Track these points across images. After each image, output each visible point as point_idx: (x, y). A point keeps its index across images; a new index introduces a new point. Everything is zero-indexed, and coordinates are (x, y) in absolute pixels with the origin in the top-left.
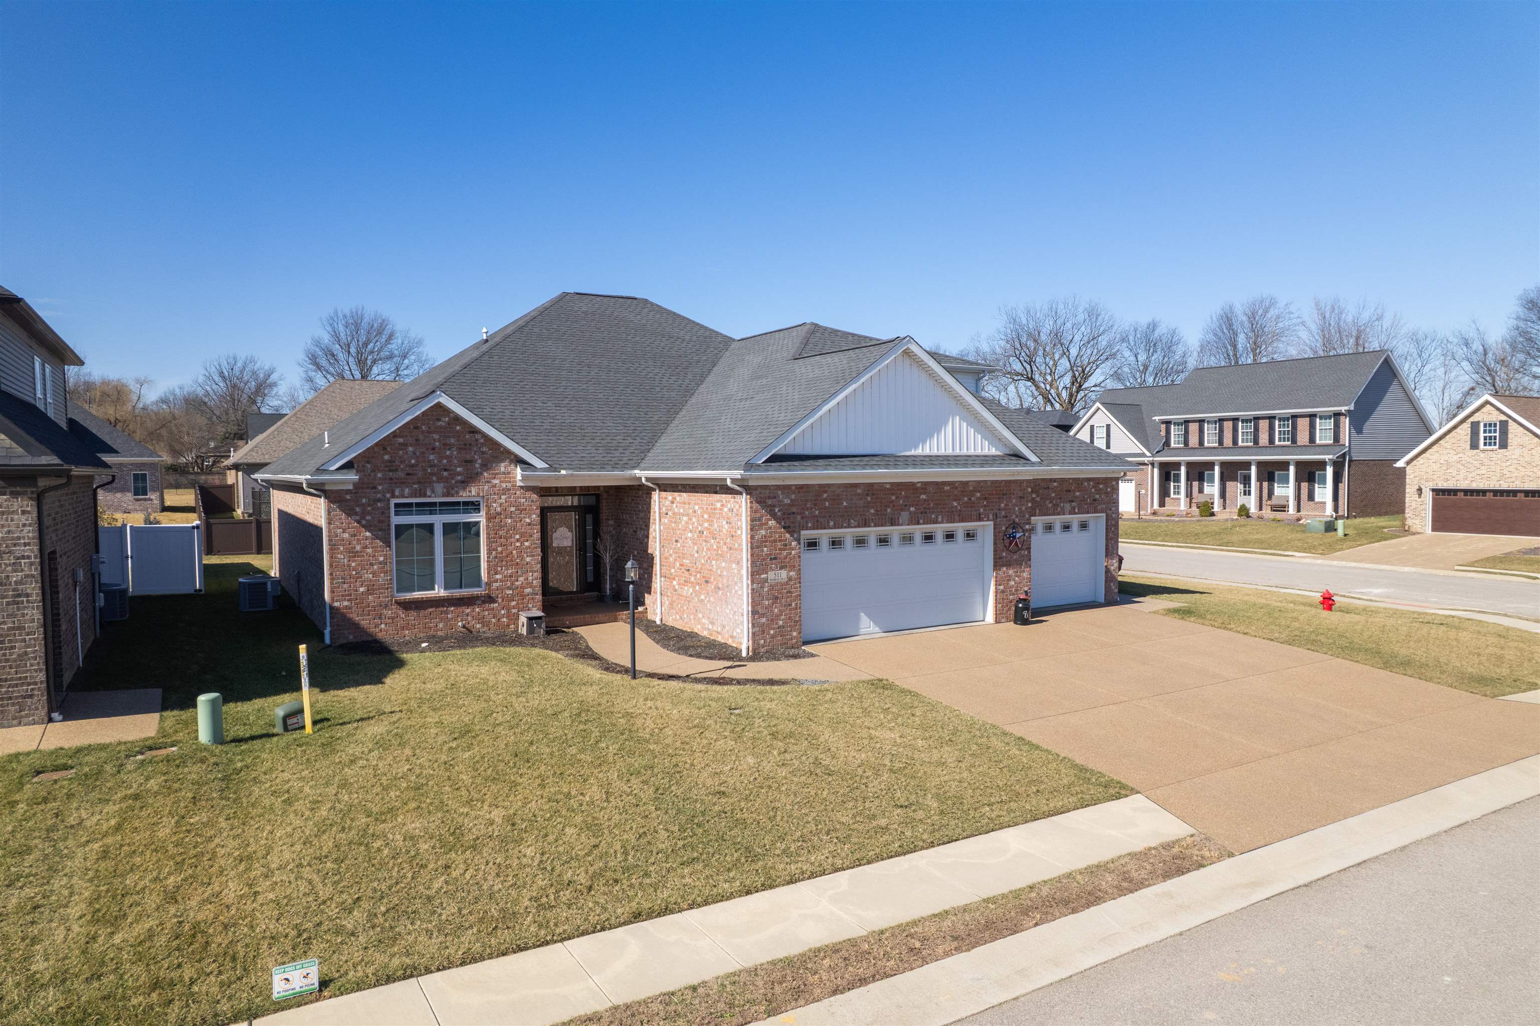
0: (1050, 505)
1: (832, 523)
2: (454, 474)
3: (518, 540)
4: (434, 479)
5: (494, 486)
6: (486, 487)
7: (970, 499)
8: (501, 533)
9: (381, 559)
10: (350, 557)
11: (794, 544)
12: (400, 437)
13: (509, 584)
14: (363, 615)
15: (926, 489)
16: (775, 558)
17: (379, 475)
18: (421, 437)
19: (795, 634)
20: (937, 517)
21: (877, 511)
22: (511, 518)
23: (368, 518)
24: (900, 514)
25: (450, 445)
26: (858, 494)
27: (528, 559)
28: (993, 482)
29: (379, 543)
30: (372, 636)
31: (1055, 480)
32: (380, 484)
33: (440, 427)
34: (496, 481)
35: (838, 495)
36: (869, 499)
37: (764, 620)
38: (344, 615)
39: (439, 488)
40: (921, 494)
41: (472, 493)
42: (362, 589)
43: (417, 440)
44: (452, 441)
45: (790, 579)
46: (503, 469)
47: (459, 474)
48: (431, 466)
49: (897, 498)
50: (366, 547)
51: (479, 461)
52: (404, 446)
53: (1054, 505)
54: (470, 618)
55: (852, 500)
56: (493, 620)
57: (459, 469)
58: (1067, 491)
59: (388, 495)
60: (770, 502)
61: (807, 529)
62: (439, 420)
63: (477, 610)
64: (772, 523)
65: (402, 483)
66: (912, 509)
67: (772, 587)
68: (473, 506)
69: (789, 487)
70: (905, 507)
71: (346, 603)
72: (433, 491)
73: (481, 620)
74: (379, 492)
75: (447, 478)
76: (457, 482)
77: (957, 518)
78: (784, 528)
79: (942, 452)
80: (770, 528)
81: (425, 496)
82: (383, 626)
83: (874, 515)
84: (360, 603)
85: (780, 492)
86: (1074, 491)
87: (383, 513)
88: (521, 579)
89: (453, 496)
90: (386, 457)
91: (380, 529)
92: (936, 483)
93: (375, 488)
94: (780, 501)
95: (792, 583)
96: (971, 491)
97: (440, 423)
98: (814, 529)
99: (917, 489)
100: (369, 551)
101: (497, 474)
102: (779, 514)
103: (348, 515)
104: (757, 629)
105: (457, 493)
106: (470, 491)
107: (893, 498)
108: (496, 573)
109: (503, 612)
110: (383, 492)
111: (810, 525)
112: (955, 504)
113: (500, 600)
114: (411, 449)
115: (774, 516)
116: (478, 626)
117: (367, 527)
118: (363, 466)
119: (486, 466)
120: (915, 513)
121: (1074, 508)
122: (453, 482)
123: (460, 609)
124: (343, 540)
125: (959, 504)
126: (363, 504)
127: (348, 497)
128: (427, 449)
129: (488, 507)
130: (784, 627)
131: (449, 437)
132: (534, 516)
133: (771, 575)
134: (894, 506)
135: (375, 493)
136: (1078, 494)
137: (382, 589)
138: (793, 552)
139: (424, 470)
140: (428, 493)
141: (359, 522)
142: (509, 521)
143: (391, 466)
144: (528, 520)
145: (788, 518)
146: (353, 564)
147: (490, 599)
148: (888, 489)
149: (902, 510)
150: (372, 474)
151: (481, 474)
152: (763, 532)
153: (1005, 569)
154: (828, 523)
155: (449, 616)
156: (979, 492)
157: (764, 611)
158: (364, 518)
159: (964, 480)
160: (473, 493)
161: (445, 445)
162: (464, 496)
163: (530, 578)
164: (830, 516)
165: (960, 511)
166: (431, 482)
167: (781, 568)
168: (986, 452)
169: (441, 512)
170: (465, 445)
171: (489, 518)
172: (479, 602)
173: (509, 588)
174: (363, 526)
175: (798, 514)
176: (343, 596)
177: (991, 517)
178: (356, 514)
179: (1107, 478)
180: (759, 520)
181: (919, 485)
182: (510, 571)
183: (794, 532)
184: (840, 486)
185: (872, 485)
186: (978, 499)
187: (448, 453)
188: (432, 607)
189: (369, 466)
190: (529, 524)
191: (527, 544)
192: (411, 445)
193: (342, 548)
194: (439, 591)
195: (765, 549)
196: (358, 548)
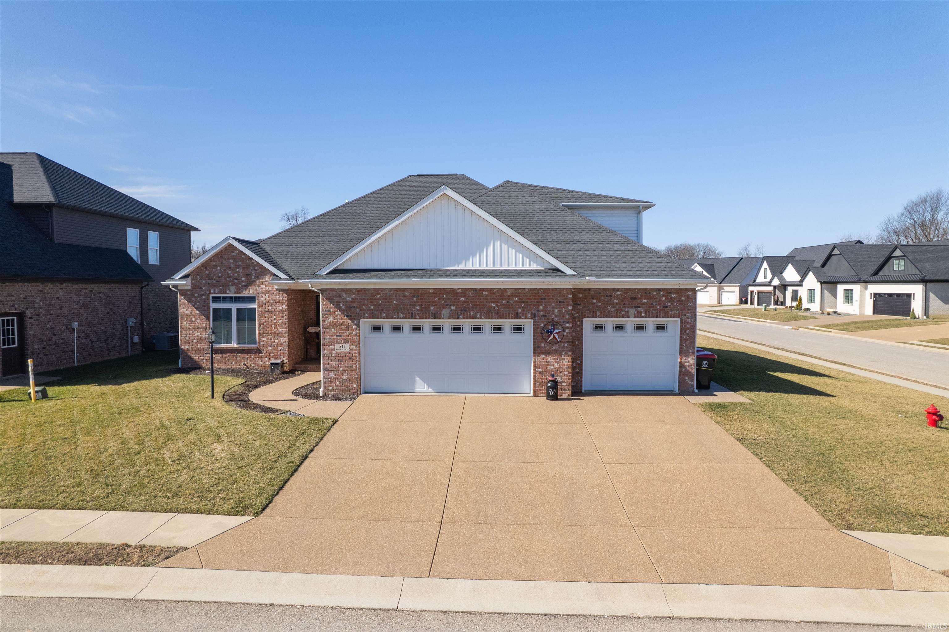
0: (613, 310)
1: (384, 315)
2: (241, 281)
3: (275, 319)
4: (231, 284)
5: (262, 288)
6: (258, 289)
7: (508, 302)
8: (265, 315)
9: (204, 325)
10: (189, 324)
11: (354, 327)
12: (214, 262)
13: (270, 343)
14: (195, 354)
15: (465, 293)
16: (340, 336)
17: (203, 282)
18: (224, 261)
19: (355, 386)
20: (476, 314)
21: (422, 308)
22: (271, 306)
23: (198, 304)
24: (442, 311)
25: (239, 266)
26: (407, 296)
27: (281, 330)
28: (531, 290)
29: (203, 317)
30: (199, 365)
31: (618, 290)
32: (204, 286)
33: (234, 256)
34: (263, 286)
35: (389, 296)
36: (415, 299)
37: (332, 375)
38: (186, 353)
39: (233, 289)
40: (461, 297)
41: (249, 292)
42: (195, 341)
43: (222, 263)
44: (240, 263)
45: (351, 350)
46: (267, 279)
47: (243, 281)
48: (229, 277)
49: (439, 299)
50: (197, 319)
51: (254, 275)
52: (216, 266)
53: (618, 309)
54: (248, 361)
55: (400, 299)
56: (261, 363)
57: (243, 279)
58: (632, 298)
59: (208, 292)
60: (336, 299)
61: (364, 318)
62: (233, 252)
63: (252, 356)
64: (338, 313)
65: (214, 286)
66: (453, 308)
67: (338, 354)
68: (252, 299)
69: (350, 290)
70: (447, 306)
71: (187, 347)
72: (230, 291)
73: (255, 362)
74: (203, 291)
75: (237, 284)
76: (242, 286)
77: (495, 315)
78: (347, 316)
79: (484, 267)
80: (337, 316)
81: (226, 293)
82: (205, 361)
83: (419, 310)
84: (194, 348)
85: (343, 293)
86: (641, 298)
87: (205, 302)
88: (277, 341)
89: (240, 293)
90: (207, 272)
91: (204, 310)
92: (476, 290)
93: (201, 288)
94: (343, 299)
95: (353, 352)
96: (509, 296)
97: (233, 254)
98: (370, 318)
99: (458, 293)
100: (198, 321)
101: (264, 282)
102: (343, 307)
103: (189, 302)
104: (327, 380)
105: (242, 292)
106: (249, 291)
107: (436, 299)
108: (263, 337)
109: (266, 359)
110: (205, 291)
111: (366, 315)
112: (493, 305)
113: (265, 352)
114: (219, 268)
115: (339, 309)
116: (253, 365)
117: (197, 309)
118: (196, 277)
119: (257, 277)
120: (455, 310)
121: (641, 313)
122: (240, 286)
123: (243, 355)
124: (186, 315)
125: (497, 305)
126: (196, 297)
127: (189, 293)
128: (227, 268)
129: (259, 300)
130: (346, 380)
131: (238, 261)
132: (284, 306)
133: (337, 346)
134: (436, 305)
135: (202, 291)
136: (645, 301)
137: (205, 341)
138: (354, 333)
139: (226, 279)
140: (228, 292)
141: (193, 306)
142: (270, 308)
143: (209, 277)
144: (281, 308)
145: (350, 310)
146: (191, 327)
147: (259, 351)
148: (431, 293)
149: (443, 308)
150: (200, 281)
151: (255, 281)
152: (331, 319)
153: (543, 356)
154: (381, 314)
155: (238, 358)
156: (517, 296)
157: (332, 369)
158: (196, 304)
159: (502, 287)
160: (251, 292)
161: (236, 265)
162: (247, 293)
163: (282, 341)
164: (382, 310)
165: (498, 310)
166: (229, 286)
167: (345, 342)
168: (527, 267)
169: (236, 302)
170: (247, 265)
171: (259, 307)
172: (253, 352)
173: (269, 346)
174: (196, 308)
175: (357, 308)
176: (186, 343)
177: (529, 316)
178: (192, 302)
179: (681, 289)
180: (328, 311)
181: (460, 290)
182: (270, 337)
183: (355, 319)
184: (390, 290)
185: (418, 290)
186: (516, 302)
187: (238, 270)
188: (229, 353)
189: (198, 277)
190: (281, 311)
191: (280, 321)
192: (219, 266)
193: (185, 319)
194: (234, 345)
195: (333, 330)
196: (193, 319)
